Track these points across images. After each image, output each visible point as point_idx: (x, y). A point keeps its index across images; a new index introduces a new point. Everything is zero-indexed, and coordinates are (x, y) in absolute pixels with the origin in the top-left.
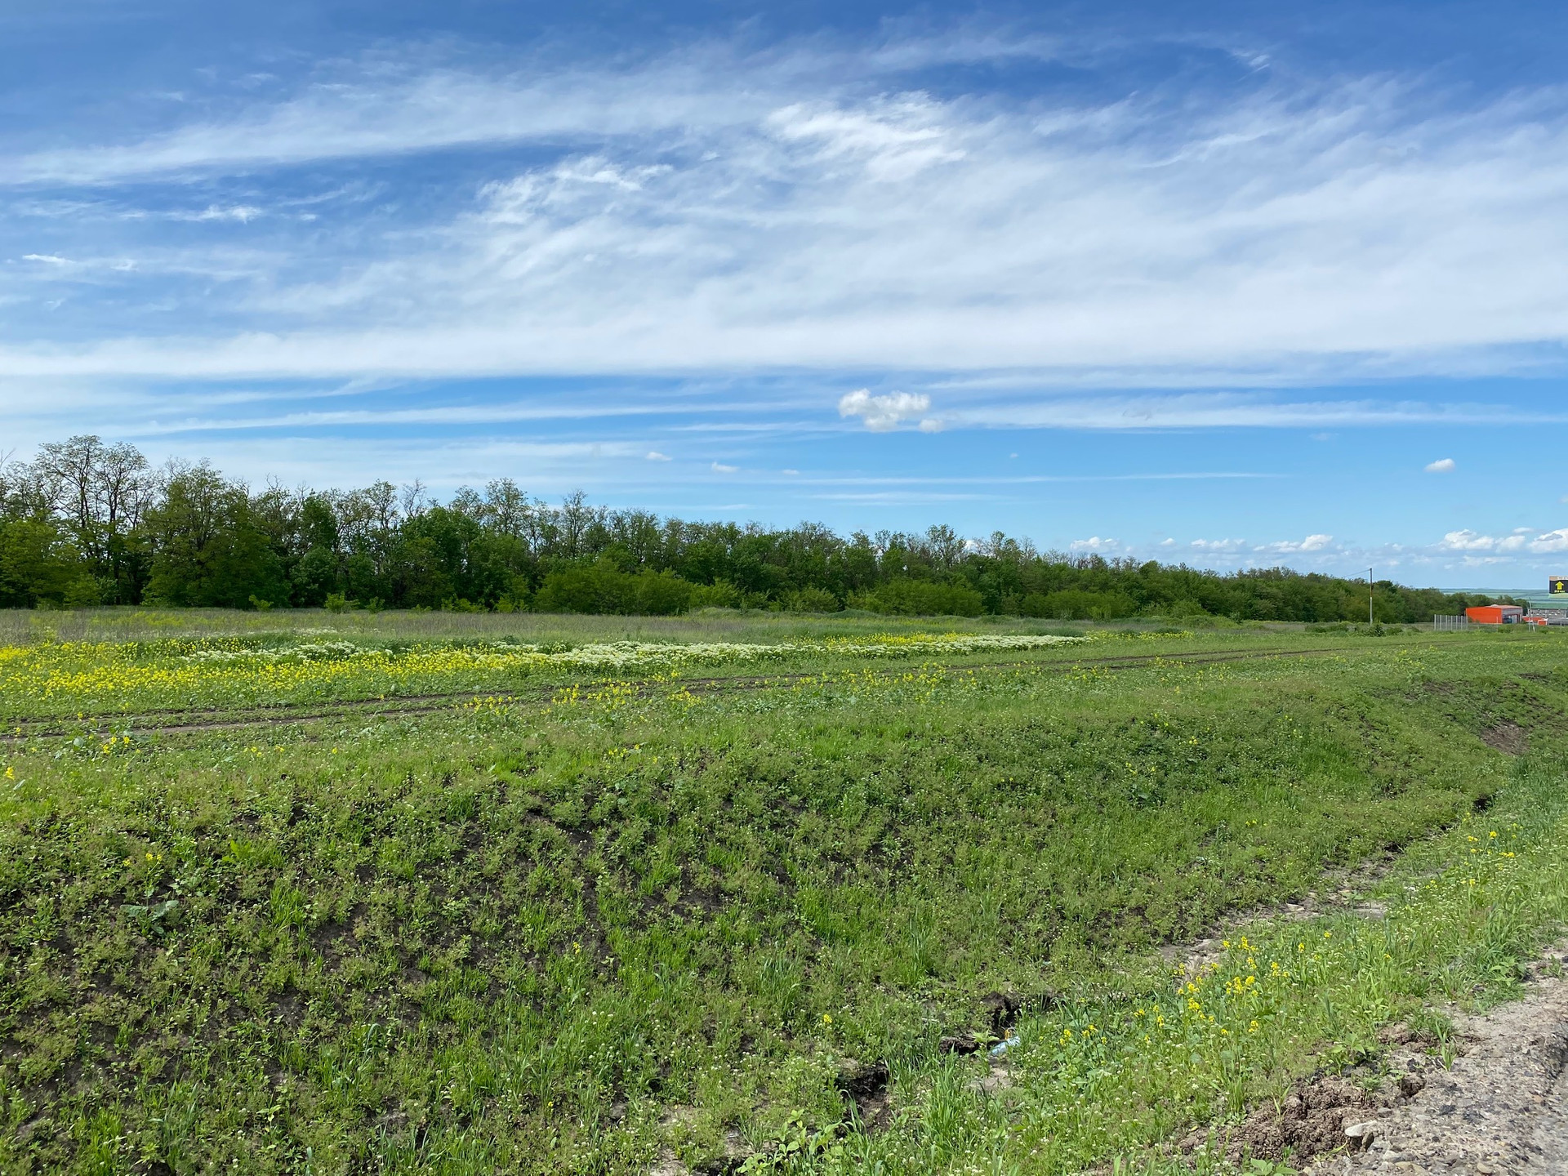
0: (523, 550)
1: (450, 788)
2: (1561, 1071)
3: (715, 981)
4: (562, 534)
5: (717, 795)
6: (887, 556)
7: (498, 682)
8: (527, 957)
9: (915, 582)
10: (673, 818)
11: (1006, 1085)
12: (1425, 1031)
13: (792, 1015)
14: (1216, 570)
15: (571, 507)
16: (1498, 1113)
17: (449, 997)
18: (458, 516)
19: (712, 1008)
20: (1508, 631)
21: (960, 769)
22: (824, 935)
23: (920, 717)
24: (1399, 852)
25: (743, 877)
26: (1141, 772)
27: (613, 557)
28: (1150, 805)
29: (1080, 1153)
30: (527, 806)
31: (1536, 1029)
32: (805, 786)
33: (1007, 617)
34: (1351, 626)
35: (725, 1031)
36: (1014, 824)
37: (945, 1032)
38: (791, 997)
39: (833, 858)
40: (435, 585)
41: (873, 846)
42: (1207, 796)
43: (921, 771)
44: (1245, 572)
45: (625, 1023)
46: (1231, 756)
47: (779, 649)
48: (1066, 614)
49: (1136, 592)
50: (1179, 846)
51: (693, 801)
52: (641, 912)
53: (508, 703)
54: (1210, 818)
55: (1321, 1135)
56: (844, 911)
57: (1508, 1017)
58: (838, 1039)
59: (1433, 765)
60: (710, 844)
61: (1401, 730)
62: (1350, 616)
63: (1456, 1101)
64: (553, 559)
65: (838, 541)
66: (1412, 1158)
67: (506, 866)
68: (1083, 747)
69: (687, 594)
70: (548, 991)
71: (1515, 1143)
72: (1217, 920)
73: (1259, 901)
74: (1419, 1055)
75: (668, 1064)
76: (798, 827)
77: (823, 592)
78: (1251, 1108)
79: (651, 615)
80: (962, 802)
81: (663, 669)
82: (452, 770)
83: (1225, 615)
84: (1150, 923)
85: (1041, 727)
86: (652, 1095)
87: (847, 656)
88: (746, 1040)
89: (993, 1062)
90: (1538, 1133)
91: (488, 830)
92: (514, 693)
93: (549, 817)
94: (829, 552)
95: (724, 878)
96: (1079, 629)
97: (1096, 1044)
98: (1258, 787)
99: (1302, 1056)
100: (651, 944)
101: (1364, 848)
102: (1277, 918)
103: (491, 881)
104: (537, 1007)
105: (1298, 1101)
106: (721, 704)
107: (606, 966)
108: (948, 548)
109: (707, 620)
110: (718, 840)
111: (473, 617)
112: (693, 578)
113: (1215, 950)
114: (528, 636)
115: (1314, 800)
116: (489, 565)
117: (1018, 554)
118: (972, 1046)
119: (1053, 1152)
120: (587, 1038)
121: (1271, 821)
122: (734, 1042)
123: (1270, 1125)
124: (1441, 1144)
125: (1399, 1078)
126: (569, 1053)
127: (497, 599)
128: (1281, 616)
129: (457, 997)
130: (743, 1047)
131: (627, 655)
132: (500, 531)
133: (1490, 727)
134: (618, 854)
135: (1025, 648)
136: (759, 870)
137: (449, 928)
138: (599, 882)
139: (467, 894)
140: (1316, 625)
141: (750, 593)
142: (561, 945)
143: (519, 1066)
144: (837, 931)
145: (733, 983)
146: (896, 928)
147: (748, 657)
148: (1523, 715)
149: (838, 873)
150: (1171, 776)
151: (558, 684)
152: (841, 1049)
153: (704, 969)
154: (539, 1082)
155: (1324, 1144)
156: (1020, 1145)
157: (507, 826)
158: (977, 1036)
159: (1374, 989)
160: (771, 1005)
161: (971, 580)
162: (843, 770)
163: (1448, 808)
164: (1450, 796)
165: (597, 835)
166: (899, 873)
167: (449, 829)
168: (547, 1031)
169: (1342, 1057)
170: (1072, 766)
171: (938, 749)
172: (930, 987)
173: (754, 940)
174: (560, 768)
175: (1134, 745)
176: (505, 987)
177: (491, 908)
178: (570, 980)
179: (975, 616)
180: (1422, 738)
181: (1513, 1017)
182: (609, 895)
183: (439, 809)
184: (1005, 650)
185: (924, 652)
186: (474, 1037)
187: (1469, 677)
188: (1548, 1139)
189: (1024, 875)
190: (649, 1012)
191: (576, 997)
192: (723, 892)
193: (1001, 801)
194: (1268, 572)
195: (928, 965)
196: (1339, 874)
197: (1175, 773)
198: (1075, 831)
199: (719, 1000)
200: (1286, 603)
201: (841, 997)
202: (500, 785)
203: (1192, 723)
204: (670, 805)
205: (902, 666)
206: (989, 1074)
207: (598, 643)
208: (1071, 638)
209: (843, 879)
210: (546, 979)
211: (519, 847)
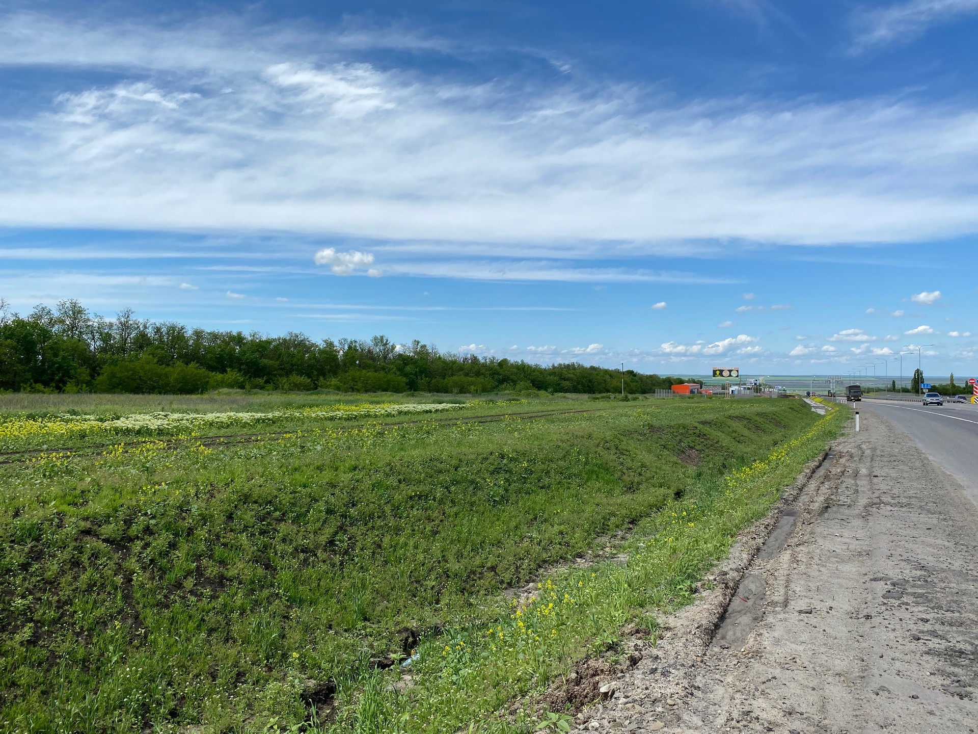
0: (86, 349)
1: (19, 519)
2: (711, 642)
3: (219, 638)
4: (115, 338)
5: (222, 514)
6: (346, 354)
7: (62, 442)
8: (78, 634)
9: (364, 371)
10: (190, 531)
11: (411, 685)
12: (644, 627)
13: (272, 655)
14: (541, 364)
15: (122, 319)
16: (679, 669)
17: (15, 668)
18: (35, 325)
19: (216, 656)
20: (693, 398)
21: (387, 489)
22: (295, 601)
23: (363, 457)
24: (636, 524)
25: (240, 567)
26: (495, 484)
27: (153, 354)
28: (500, 504)
29: (453, 722)
30: (80, 529)
31: (699, 620)
32: (284, 505)
33: (421, 393)
34: (612, 396)
35: (225, 671)
36: (420, 520)
37: (373, 656)
38: (271, 644)
39: (303, 551)
40: (16, 374)
41: (330, 541)
42: (532, 497)
43: (362, 491)
44: (556, 365)
45: (152, 674)
46: (546, 473)
47: (270, 415)
48: (455, 390)
49: (496, 377)
50: (516, 527)
51: (204, 519)
52: (166, 597)
53: (68, 457)
54: (534, 509)
55: (588, 693)
56: (309, 585)
57: (686, 614)
58: (302, 668)
59: (653, 474)
60: (217, 547)
61: (637, 455)
62: (612, 390)
63: (658, 665)
64: (108, 355)
65: (313, 345)
66: (635, 701)
67: (63, 572)
68: (462, 471)
69: (207, 379)
70: (93, 658)
71: (687, 686)
72: (537, 571)
73: (561, 558)
74: (640, 641)
75: (183, 698)
76: (278, 532)
77: (303, 377)
78: (550, 682)
79: (181, 394)
80: (388, 509)
81: (187, 430)
82: (21, 506)
83: (545, 390)
84: (499, 576)
85: (437, 460)
86: (171, 721)
87: (316, 420)
88: (240, 675)
89: (403, 672)
90: (699, 678)
91: (49, 547)
92: (74, 450)
93: (97, 536)
94: (307, 352)
95: (226, 569)
96: (462, 399)
97: (464, 653)
98: (561, 491)
99: (579, 648)
100: (173, 617)
101: (617, 523)
102: (570, 567)
103: (51, 583)
104: (85, 669)
105: (576, 675)
106: (228, 453)
107: (139, 635)
108: (385, 349)
109: (221, 397)
110: (223, 544)
111: (45, 397)
112: (212, 368)
113: (536, 589)
114: (87, 409)
115: (591, 497)
116: (59, 359)
117: (428, 354)
118: (391, 663)
119: (436, 724)
120: (123, 686)
121: (567, 510)
122: (232, 677)
123: (560, 691)
124: (649, 691)
125: (629, 655)
126: (109, 698)
127: (65, 383)
128: (575, 390)
129: (21, 668)
130: (237, 680)
131: (159, 422)
132: (68, 336)
133: (683, 451)
134: (149, 558)
135: (431, 412)
136: (251, 562)
137: (16, 619)
138: (135, 578)
139: (31, 593)
140: (594, 395)
141: (252, 379)
142: (105, 624)
143: (70, 712)
144: (304, 597)
145: (232, 638)
146: (343, 593)
147: (249, 421)
148: (699, 444)
149: (305, 560)
150: (512, 486)
151: (108, 443)
152: (305, 674)
153: (211, 631)
154: (85, 723)
155: (589, 698)
156: (416, 722)
157: (64, 543)
158: (392, 656)
159: (618, 605)
160: (258, 651)
161: (399, 370)
162: (310, 494)
163: (661, 498)
164: (662, 491)
165: (133, 546)
166: (346, 557)
167: (17, 548)
168: (93, 685)
169: (600, 647)
170: (455, 482)
171: (373, 477)
172: (364, 628)
173: (247, 608)
174: (106, 501)
175: (492, 468)
176: (60, 657)
177: (50, 603)
178: (111, 648)
179: (402, 392)
180: (648, 459)
181: (688, 614)
182: (142, 586)
183: (10, 534)
184: (419, 413)
185: (367, 416)
186: (34, 696)
187: (672, 423)
188: (704, 681)
189: (425, 552)
190: (170, 664)
191: (116, 659)
192: (225, 578)
193: (412, 507)
194: (568, 365)
195: (363, 614)
196: (604, 539)
197: (514, 484)
198: (456, 522)
199: (220, 650)
200: (578, 383)
201: (306, 640)
202: (59, 515)
203: (524, 454)
204: (188, 523)
205: (353, 425)
206: (400, 679)
207: (140, 414)
208: (458, 405)
209: (309, 564)
210: (93, 648)
211: (73, 557)
